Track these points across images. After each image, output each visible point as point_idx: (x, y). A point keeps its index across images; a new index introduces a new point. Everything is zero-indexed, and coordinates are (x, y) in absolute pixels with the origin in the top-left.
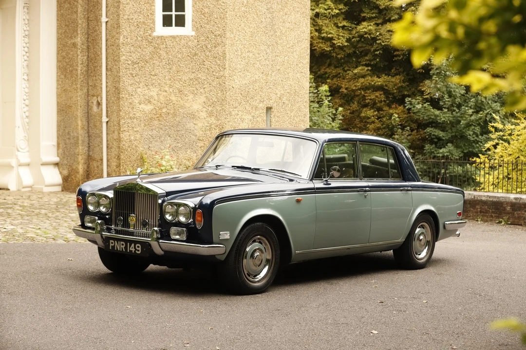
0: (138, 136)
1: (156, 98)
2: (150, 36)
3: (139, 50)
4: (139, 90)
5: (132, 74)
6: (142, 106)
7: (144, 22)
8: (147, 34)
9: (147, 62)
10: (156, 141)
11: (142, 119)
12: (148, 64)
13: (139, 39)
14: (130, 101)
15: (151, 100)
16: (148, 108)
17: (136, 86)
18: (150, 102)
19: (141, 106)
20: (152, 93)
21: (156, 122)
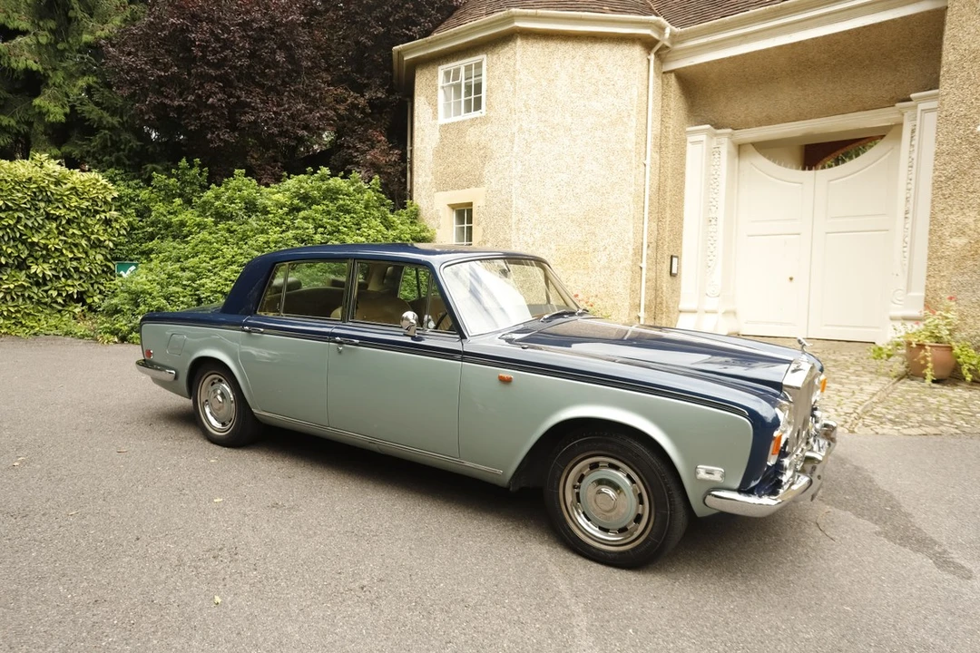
0: (945, 283)
1: (973, 227)
2: (972, 133)
3: (956, 158)
4: (952, 216)
5: (943, 195)
6: (955, 240)
7: (965, 115)
8: (968, 132)
9: (965, 174)
10: (966, 291)
11: (952, 259)
12: (966, 178)
13: (958, 141)
14: (940, 233)
15: (966, 230)
16: (960, 242)
17: (948, 212)
18: (964, 233)
19: (952, 240)
20: (967, 220)
21: (969, 263)
